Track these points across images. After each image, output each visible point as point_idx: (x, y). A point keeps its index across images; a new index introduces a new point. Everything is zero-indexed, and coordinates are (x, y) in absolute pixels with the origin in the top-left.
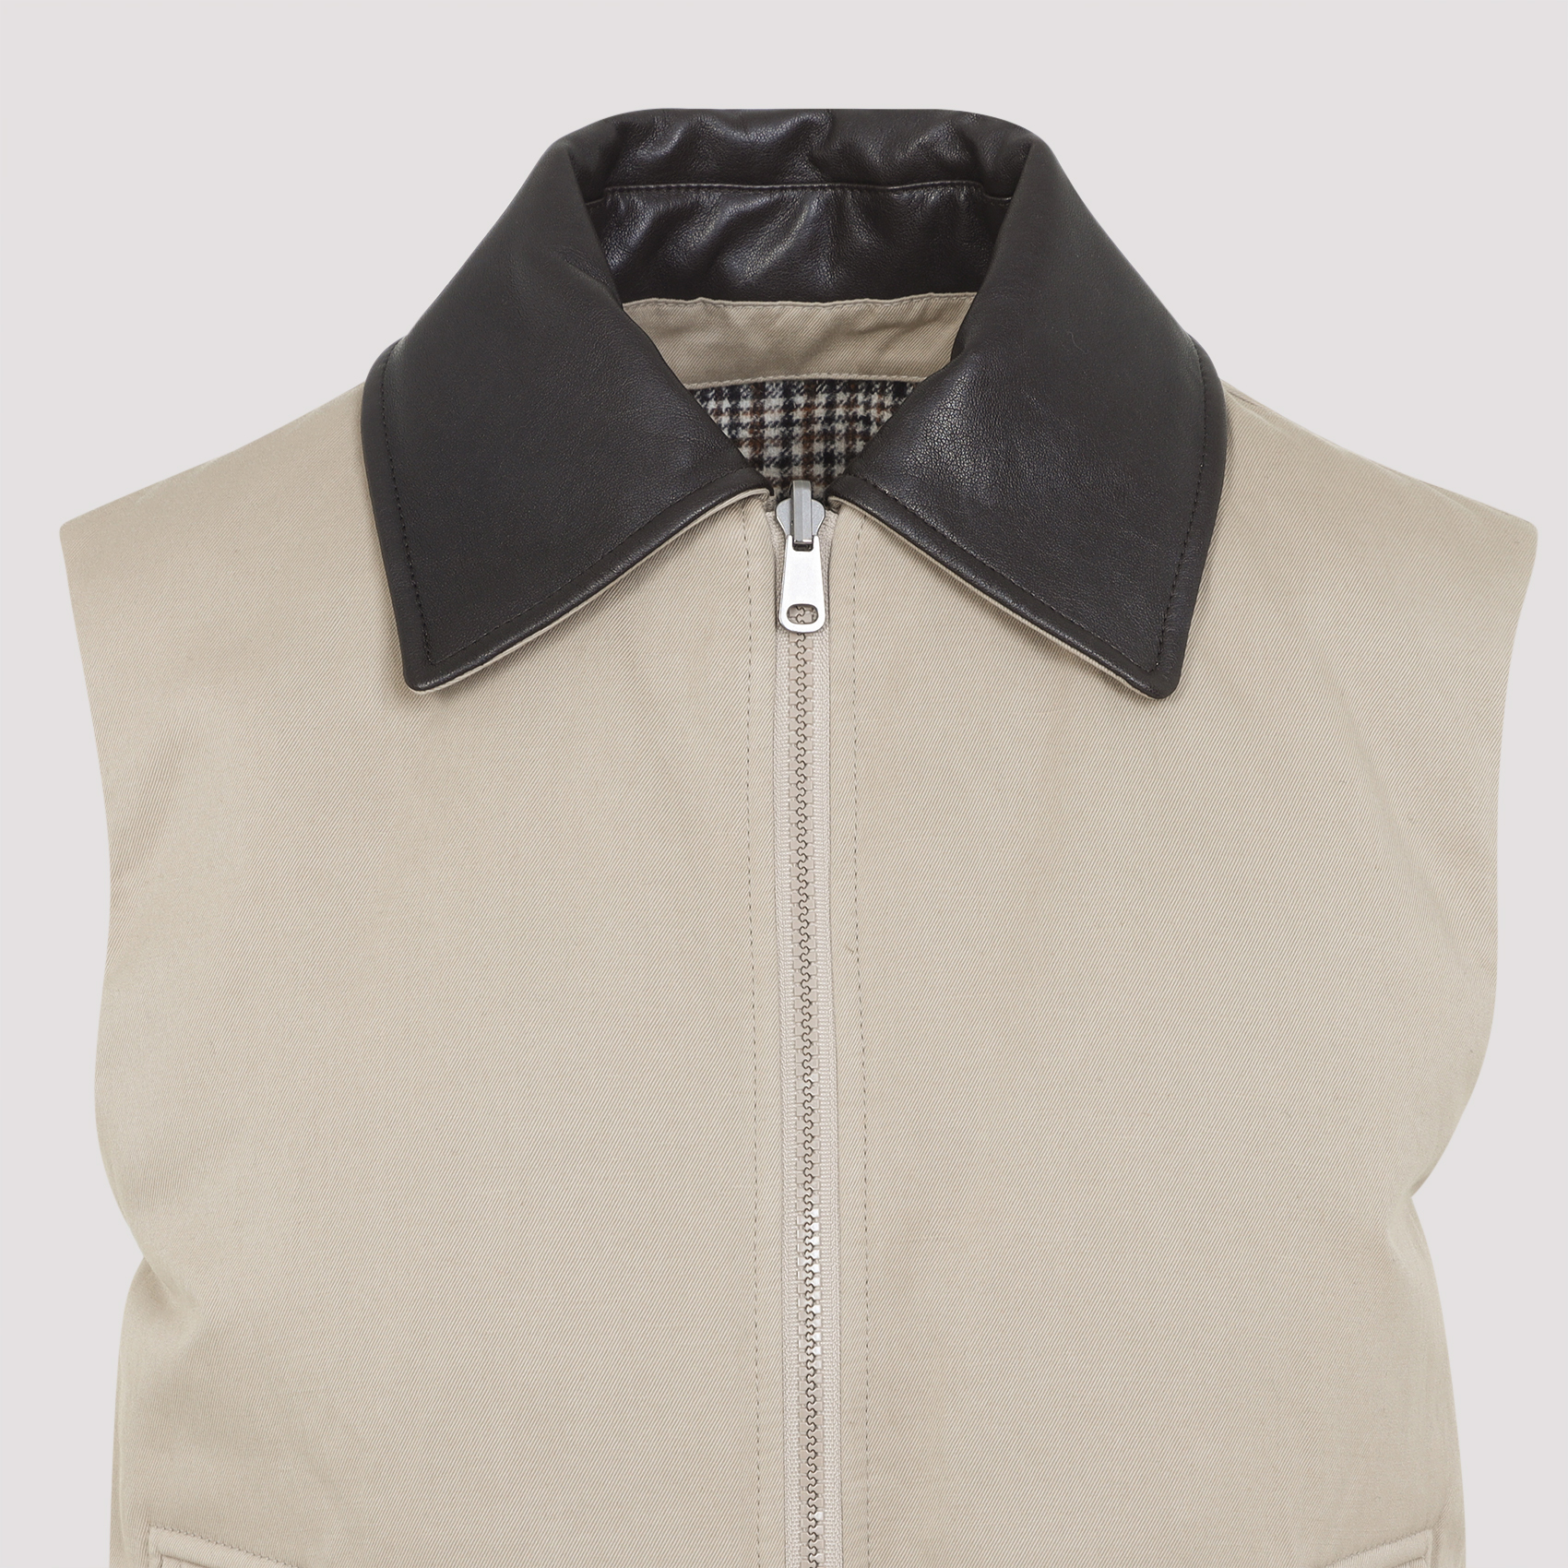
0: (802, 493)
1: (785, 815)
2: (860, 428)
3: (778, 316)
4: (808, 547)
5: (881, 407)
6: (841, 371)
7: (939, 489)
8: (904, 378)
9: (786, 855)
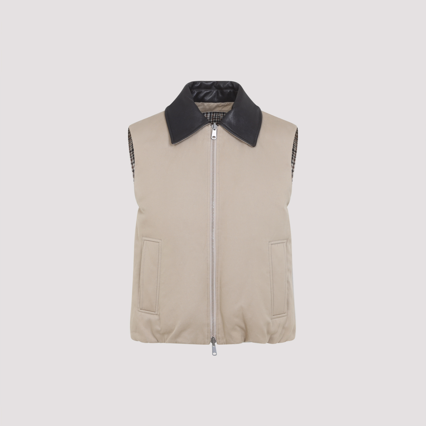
0: (215, 124)
1: (211, 159)
2: (219, 118)
3: (210, 104)
4: (215, 130)
5: (221, 115)
6: (217, 111)
7: (229, 123)
8: (224, 112)
9: (211, 163)
